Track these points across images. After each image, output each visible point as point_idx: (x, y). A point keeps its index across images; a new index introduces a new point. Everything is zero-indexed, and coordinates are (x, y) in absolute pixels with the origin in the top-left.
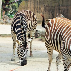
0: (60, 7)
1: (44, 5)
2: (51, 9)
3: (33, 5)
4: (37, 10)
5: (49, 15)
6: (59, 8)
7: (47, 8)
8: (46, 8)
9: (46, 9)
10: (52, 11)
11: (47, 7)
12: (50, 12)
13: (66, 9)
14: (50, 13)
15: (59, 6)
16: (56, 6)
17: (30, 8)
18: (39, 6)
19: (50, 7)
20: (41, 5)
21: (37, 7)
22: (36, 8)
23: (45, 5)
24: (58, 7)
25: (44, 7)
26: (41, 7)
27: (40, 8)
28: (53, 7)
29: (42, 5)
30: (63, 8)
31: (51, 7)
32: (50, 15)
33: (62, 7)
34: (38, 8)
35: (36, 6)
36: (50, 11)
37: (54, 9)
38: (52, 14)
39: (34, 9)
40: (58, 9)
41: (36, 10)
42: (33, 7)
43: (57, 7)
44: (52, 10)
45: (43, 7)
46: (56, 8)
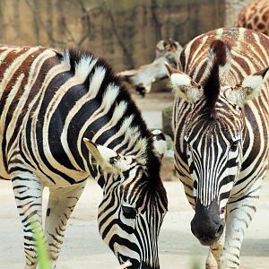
0: (158, 11)
1: (84, 10)
2: (116, 24)
3: (30, 13)
4: (50, 35)
5: (108, 53)
6: (154, 18)
7: (98, 22)
8: (92, 20)
9: (93, 26)
10: (124, 35)
11: (95, 16)
12: (115, 39)
13: (188, 19)
14: (112, 44)
15: (154, 7)
16: (141, 9)
17: (17, 27)
18: (56, 16)
19: (109, 15)
20: (65, 10)
21: (50, 22)
22: (46, 24)
23: (88, 9)
24: (149, 15)
25: (83, 19)
26: (66, 16)
27: (63, 23)
28: (127, 16)
29: (73, 7)
30: (173, 16)
31: (115, 18)
32: (112, 52)
33: (170, 12)
34: (55, 24)
35: (44, 17)
36: (111, 35)
37: (130, 23)
38: (125, 50)
39: (37, 31)
40: (149, 24)
41: (43, 34)
42: (30, 20)
43: (145, 13)
44: (120, 31)
45: (79, 20)
46: (140, 18)
